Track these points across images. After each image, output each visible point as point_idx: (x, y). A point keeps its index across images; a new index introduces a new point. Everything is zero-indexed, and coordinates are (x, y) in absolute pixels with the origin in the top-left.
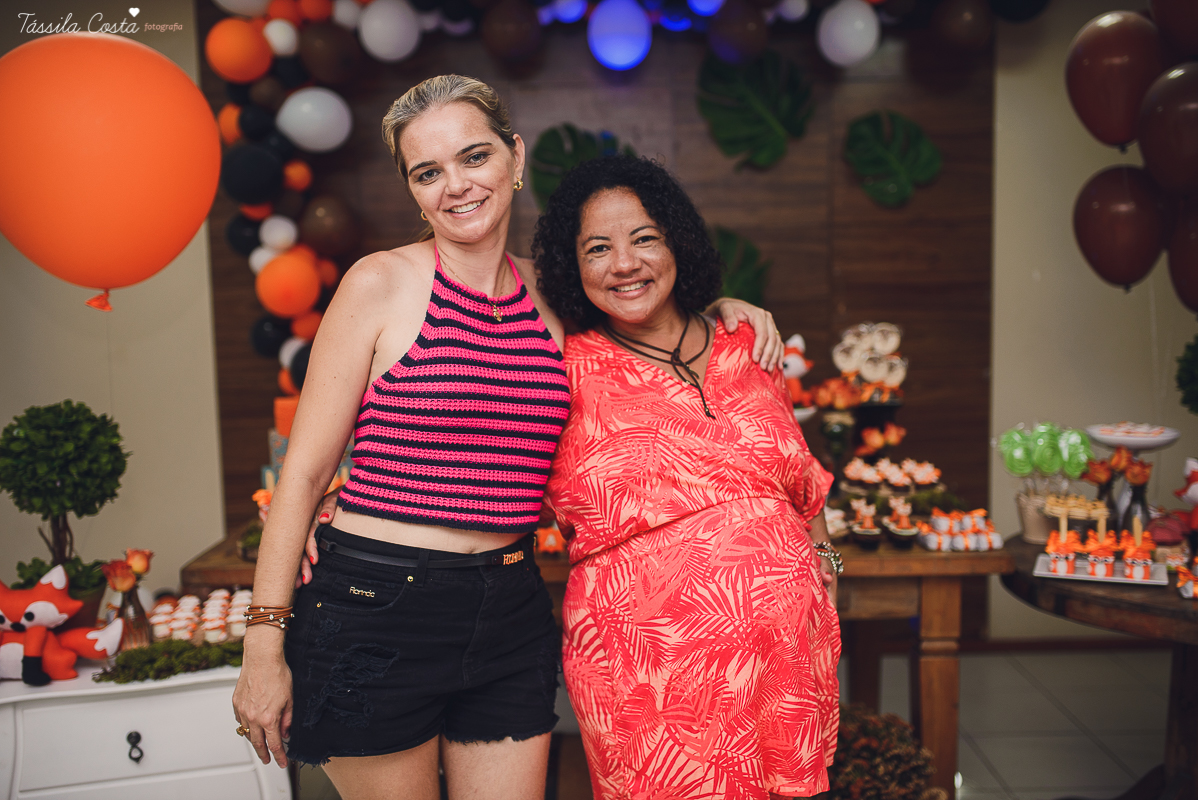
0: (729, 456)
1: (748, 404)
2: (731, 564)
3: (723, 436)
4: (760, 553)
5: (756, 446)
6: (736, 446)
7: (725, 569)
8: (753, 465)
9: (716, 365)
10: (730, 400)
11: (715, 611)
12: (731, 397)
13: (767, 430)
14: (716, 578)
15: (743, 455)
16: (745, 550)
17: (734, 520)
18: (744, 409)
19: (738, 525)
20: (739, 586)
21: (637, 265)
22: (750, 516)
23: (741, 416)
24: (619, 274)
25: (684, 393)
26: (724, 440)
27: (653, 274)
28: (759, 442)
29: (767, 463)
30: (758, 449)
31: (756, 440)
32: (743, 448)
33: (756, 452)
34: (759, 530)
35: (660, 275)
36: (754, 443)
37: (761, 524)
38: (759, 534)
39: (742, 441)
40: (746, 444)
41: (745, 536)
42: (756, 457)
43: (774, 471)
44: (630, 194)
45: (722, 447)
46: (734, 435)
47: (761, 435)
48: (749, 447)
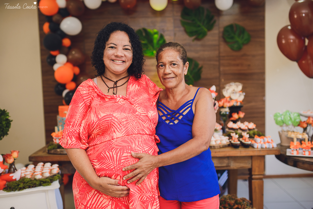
0: (133, 118)
1: (138, 101)
2: (118, 147)
3: (131, 112)
4: (128, 146)
5: (141, 115)
6: (135, 115)
7: (116, 148)
9: (129, 89)
11: (109, 160)
12: (134, 99)
14: (113, 151)
16: (124, 144)
20: (119, 155)
26: (131, 113)
28: (142, 114)
32: (137, 115)
33: (141, 117)
37: (132, 138)
38: (130, 140)
39: (137, 113)
40: (138, 114)
41: (125, 140)
43: (147, 123)
45: (131, 115)
46: (135, 111)
47: (143, 111)
48: (139, 115)
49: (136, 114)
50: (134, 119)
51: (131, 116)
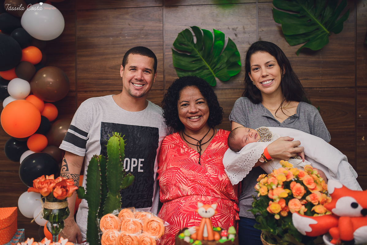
1: (215, 161)
3: (201, 171)
4: (196, 212)
5: (211, 176)
7: (183, 214)
8: (209, 182)
9: (210, 146)
10: (210, 159)
13: (216, 171)
15: (206, 179)
16: (191, 209)
18: (213, 163)
20: (185, 220)
23: (210, 165)
24: (191, 113)
25: (195, 156)
29: (214, 182)
31: (211, 174)
33: (210, 178)
35: (204, 114)
40: (208, 175)
42: (210, 180)
43: (216, 185)
45: (200, 175)
47: (213, 173)
49: (205, 175)
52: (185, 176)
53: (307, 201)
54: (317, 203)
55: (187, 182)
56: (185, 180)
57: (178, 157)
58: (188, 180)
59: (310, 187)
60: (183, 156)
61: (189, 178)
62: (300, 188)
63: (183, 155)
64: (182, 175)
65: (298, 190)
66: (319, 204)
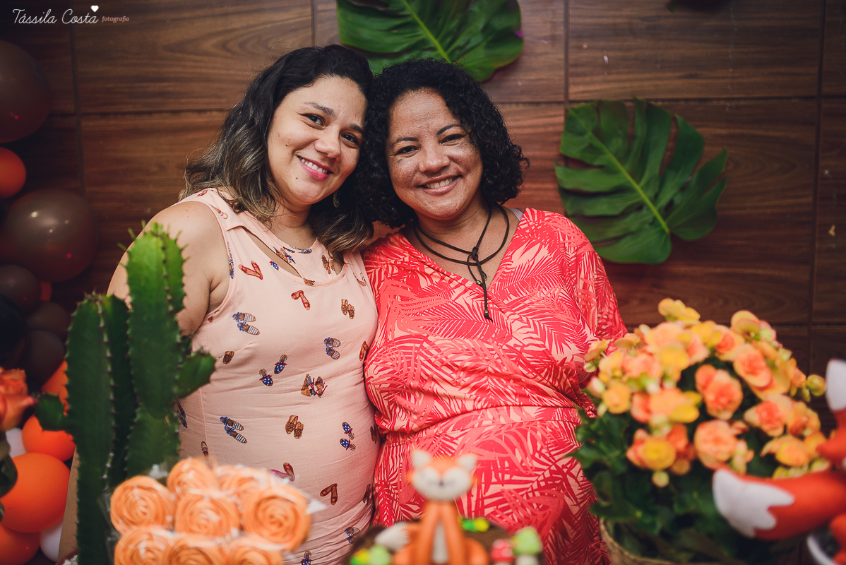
0: (496, 356)
1: (532, 303)
3: (493, 336)
4: (503, 460)
5: (525, 348)
6: (505, 347)
8: (520, 367)
9: (509, 260)
10: (514, 298)
12: (516, 295)
13: (543, 332)
15: (510, 357)
16: (487, 455)
17: (485, 423)
18: (526, 309)
19: (487, 429)
20: (474, 491)
21: (446, 161)
22: (502, 421)
23: (517, 316)
24: (429, 172)
25: (467, 294)
26: (494, 339)
27: (461, 169)
28: (528, 345)
29: (535, 366)
30: (527, 352)
31: (526, 342)
32: (512, 349)
33: (525, 355)
34: (507, 435)
35: (468, 170)
36: (524, 346)
37: (513, 430)
38: (507, 440)
39: (511, 343)
40: (516, 345)
41: (491, 441)
42: (524, 360)
43: (543, 374)
44: (434, 95)
45: (491, 347)
46: (506, 334)
47: (532, 338)
48: (519, 349)
49: (507, 346)
50: (499, 361)
51: (493, 350)
52: (446, 358)
53: (747, 423)
54: (779, 431)
55: (454, 376)
56: (450, 372)
57: (414, 301)
58: (456, 369)
59: (756, 381)
60: (430, 298)
61: (458, 364)
62: (728, 387)
63: (432, 296)
64: (436, 357)
65: (722, 392)
66: (785, 432)
